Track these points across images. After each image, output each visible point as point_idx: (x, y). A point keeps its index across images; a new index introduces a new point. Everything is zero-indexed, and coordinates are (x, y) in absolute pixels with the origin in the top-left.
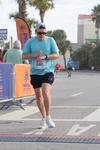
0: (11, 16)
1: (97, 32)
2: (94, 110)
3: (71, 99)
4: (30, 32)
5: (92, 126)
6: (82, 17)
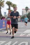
0: (7, 9)
1: (26, 13)
2: (25, 30)
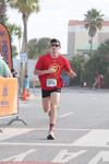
1: (90, 42)
4: (10, 39)
5: (83, 151)
6: (72, 23)
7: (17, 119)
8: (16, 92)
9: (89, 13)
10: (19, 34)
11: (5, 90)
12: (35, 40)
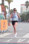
1: (27, 10)
3: (19, 31)
4: (5, 9)
6: (22, 5)
7: (8, 31)
8: (7, 24)
9: (26, 2)
10: (8, 8)
11: (4, 23)
12: (12, 10)
